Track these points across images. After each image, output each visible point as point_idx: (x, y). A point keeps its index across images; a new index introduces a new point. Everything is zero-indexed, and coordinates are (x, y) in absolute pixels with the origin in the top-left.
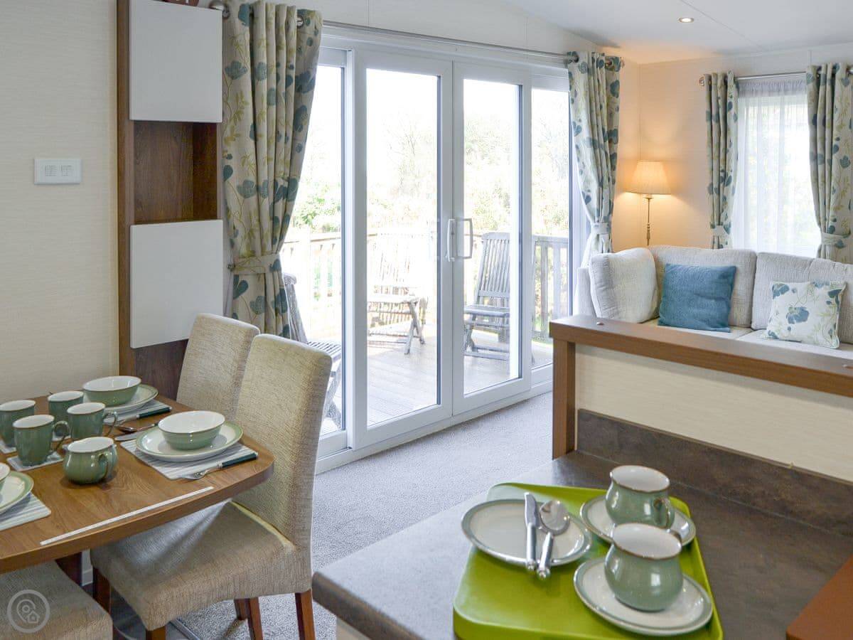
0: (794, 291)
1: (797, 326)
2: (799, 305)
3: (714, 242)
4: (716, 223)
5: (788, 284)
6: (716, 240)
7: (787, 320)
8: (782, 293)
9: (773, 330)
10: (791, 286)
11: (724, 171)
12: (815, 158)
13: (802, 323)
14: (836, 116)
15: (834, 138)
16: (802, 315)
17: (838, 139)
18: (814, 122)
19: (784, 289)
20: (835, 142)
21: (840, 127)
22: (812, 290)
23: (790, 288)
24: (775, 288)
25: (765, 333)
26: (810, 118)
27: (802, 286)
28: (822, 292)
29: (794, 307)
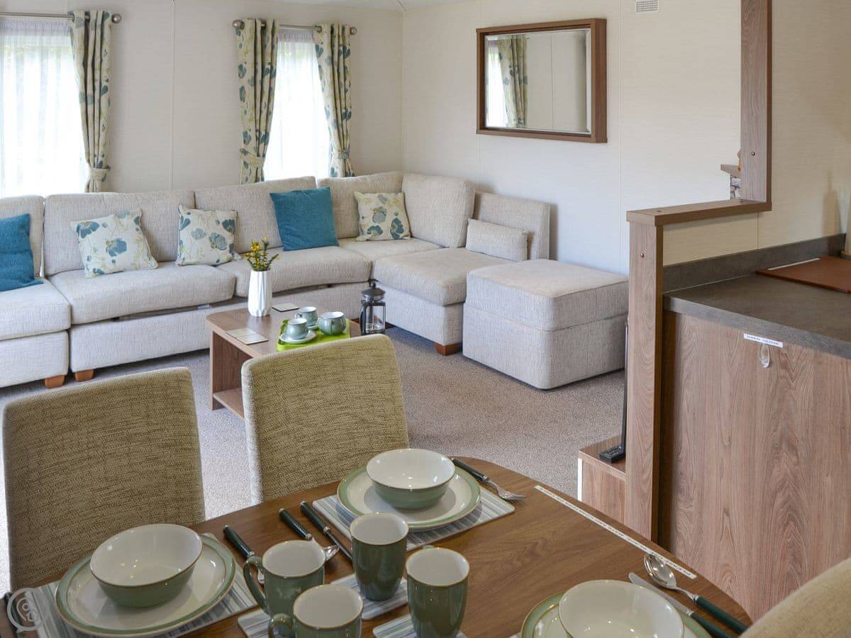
0: (104, 225)
2: (114, 238)
7: (108, 255)
8: (94, 230)
9: (98, 267)
10: (99, 221)
12: (85, 98)
13: (123, 254)
14: (105, 59)
15: (104, 79)
16: (120, 247)
17: (107, 81)
18: (85, 65)
19: (94, 227)
20: (104, 84)
21: (108, 70)
22: (120, 223)
23: (100, 224)
24: (82, 228)
25: (88, 273)
26: (82, 62)
27: (109, 220)
28: (129, 222)
29: (110, 240)
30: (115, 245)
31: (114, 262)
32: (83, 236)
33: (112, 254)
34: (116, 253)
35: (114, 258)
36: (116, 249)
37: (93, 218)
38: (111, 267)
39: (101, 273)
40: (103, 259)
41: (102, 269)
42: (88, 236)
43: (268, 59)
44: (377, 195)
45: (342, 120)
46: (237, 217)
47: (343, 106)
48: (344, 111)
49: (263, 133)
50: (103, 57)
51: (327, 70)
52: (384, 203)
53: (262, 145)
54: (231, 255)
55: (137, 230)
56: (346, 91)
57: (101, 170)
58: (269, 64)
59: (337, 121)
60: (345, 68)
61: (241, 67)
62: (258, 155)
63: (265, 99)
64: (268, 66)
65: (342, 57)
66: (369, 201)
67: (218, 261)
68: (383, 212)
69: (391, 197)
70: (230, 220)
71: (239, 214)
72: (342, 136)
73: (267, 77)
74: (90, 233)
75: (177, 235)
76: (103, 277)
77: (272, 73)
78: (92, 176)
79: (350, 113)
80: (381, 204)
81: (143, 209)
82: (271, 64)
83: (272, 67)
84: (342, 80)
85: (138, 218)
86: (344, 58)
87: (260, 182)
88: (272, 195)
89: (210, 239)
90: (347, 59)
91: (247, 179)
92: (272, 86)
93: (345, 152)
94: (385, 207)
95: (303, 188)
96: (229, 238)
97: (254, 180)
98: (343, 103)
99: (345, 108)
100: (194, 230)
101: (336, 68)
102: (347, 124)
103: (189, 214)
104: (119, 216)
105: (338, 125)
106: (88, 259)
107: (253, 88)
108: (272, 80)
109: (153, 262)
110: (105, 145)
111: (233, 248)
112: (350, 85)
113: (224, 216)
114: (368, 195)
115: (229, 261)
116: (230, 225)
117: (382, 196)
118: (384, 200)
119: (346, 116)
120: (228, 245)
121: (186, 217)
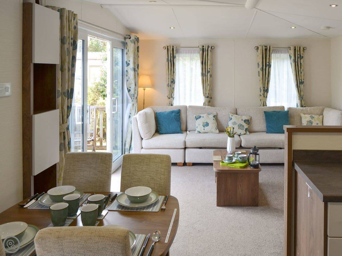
0: (203, 117)
1: (206, 128)
2: (206, 121)
3: (169, 104)
4: (170, 97)
5: (201, 115)
6: (170, 103)
7: (203, 127)
8: (200, 118)
9: (199, 130)
10: (202, 115)
11: (173, 79)
12: (203, 74)
13: (208, 127)
14: (209, 62)
15: (208, 68)
16: (207, 124)
17: (210, 69)
18: (202, 63)
19: (200, 117)
20: (208, 70)
21: (210, 65)
22: (208, 116)
23: (202, 116)
24: (196, 117)
25: (196, 132)
26: (201, 62)
27: (205, 115)
28: (211, 116)
29: (204, 122)
30: (205, 124)
31: (204, 129)
32: (196, 120)
33: (204, 127)
34: (205, 127)
35: (204, 128)
36: (205, 125)
37: (200, 114)
38: (203, 131)
39: (200, 133)
40: (201, 128)
41: (200, 131)
42: (198, 120)
43: (268, 61)
44: (310, 115)
45: (300, 84)
46: (251, 119)
47: (300, 79)
48: (300, 81)
49: (266, 88)
50: (208, 61)
51: (293, 64)
52: (312, 119)
53: (266, 93)
54: (245, 132)
55: (214, 119)
56: (301, 73)
57: (208, 99)
58: (268, 62)
59: (297, 85)
60: (301, 64)
61: (258, 63)
62: (264, 97)
63: (267, 76)
64: (268, 64)
65: (299, 59)
66: (306, 118)
67: (240, 134)
68: (311, 123)
69: (316, 117)
70: (247, 120)
71: (252, 118)
72: (299, 91)
73: (267, 68)
74: (198, 119)
75: (228, 123)
76: (200, 134)
77: (270, 66)
78: (205, 101)
79: (303, 82)
80: (311, 119)
81: (218, 112)
82: (269, 62)
83: (269, 64)
84: (299, 69)
85: (215, 115)
86: (300, 59)
87: (265, 107)
88: (264, 112)
89: (238, 126)
90: (302, 60)
91: (261, 105)
92: (270, 70)
93: (301, 97)
94: (313, 120)
95: (279, 110)
96: (246, 126)
97: (263, 106)
98: (300, 78)
99: (301, 80)
100: (233, 122)
101: (297, 64)
102: (302, 86)
103: (232, 116)
104: (209, 114)
105: (298, 86)
106: (197, 128)
107: (262, 72)
108: (270, 69)
109: (218, 131)
110: (209, 90)
111: (246, 130)
112: (303, 71)
113: (245, 118)
114: (306, 115)
115: (245, 134)
116: (248, 122)
117: (312, 116)
118: (312, 117)
119: (302, 83)
120: (245, 128)
121: (231, 117)
